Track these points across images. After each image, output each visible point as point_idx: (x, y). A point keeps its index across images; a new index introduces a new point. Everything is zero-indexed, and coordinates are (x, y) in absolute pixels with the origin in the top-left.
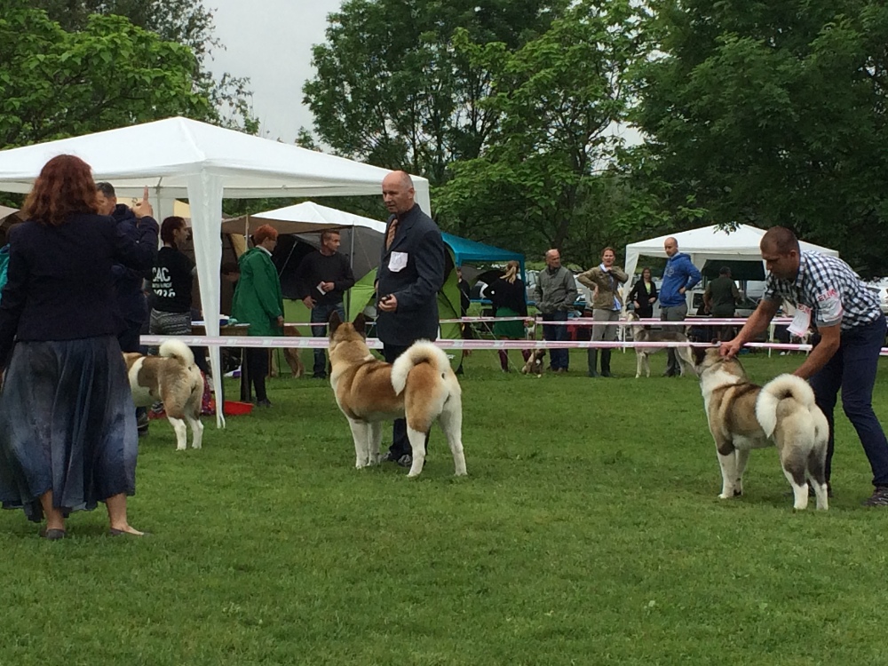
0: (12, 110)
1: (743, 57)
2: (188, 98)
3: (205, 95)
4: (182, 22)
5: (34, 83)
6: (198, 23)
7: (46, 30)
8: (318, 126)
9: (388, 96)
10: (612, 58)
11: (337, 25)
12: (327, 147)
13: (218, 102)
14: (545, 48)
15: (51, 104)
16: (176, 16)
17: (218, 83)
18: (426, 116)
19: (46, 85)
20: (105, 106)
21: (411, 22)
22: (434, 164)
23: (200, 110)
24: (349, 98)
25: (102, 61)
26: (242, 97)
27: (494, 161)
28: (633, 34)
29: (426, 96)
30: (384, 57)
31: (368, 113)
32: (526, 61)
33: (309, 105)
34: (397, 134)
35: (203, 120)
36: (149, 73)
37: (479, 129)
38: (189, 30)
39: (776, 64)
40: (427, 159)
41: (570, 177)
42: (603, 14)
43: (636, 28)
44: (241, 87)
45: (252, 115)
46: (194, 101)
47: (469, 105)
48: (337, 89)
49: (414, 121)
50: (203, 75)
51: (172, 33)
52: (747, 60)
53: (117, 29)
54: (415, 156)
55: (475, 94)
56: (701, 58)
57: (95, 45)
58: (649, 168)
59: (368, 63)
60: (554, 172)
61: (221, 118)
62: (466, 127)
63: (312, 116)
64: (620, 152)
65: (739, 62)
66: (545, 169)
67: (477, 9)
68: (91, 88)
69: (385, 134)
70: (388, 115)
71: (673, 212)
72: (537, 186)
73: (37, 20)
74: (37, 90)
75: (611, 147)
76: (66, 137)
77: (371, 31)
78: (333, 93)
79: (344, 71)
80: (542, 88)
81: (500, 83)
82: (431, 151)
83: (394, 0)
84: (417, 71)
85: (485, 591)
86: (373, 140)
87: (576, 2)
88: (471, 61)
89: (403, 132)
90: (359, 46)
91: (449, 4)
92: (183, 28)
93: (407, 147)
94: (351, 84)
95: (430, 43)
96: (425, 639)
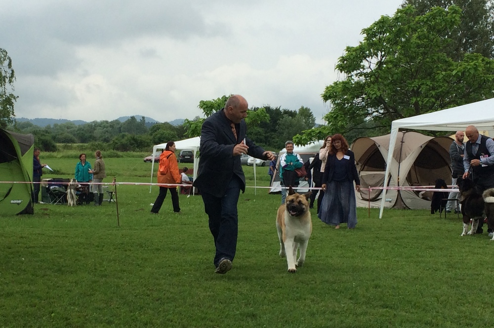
0: (432, 96)
5: (441, 84)
7: (446, 62)
15: (448, 92)
19: (446, 85)
20: (471, 92)
25: (470, 73)
36: (491, 77)
57: (467, 67)
68: (465, 85)
73: (442, 58)
74: (442, 87)
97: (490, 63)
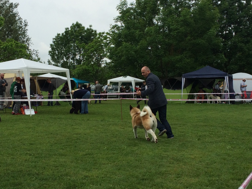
1: (126, 46)
2: (26, 54)
3: (30, 53)
4: (25, 40)
6: (28, 40)
8: (51, 59)
9: (64, 53)
10: (104, 46)
11: (54, 40)
12: (53, 63)
13: (32, 55)
14: (92, 44)
16: (24, 39)
17: (32, 51)
18: (71, 57)
21: (68, 40)
22: (73, 66)
23: (29, 57)
24: (57, 53)
26: (37, 53)
27: (83, 65)
28: (108, 42)
29: (71, 53)
30: (63, 46)
31: (61, 56)
32: (89, 47)
33: (50, 55)
34: (66, 60)
35: (29, 59)
36: (18, 50)
37: (81, 59)
38: (26, 41)
39: (132, 47)
40: (72, 65)
41: (97, 68)
42: (102, 38)
43: (108, 41)
44: (37, 52)
45: (39, 57)
46: (27, 55)
47: (79, 55)
48: (55, 52)
49: (69, 58)
50: (29, 50)
51: (23, 42)
52: (127, 47)
53: (12, 41)
54: (70, 64)
55: (80, 53)
56: (119, 46)
57: (8, 44)
58: (111, 66)
59: (60, 47)
60: (94, 67)
61: (33, 57)
62: (79, 59)
63: (50, 57)
64: (106, 63)
65: (126, 47)
66: (93, 66)
67: (80, 37)
69: (64, 60)
70: (64, 57)
71: (116, 74)
72: (91, 69)
75: (105, 62)
76: (3, 62)
77: (61, 41)
78: (54, 53)
79: (56, 49)
80: (92, 52)
81: (84, 51)
82: (72, 63)
83: (65, 35)
84: (69, 49)
85: (76, 147)
86: (62, 61)
87: (98, 36)
88: (79, 47)
89: (67, 60)
90: (59, 44)
91: (75, 36)
92: (25, 41)
93: (68, 63)
94: (57, 51)
95: (72, 43)
96: (63, 157)
97: (18, 43)
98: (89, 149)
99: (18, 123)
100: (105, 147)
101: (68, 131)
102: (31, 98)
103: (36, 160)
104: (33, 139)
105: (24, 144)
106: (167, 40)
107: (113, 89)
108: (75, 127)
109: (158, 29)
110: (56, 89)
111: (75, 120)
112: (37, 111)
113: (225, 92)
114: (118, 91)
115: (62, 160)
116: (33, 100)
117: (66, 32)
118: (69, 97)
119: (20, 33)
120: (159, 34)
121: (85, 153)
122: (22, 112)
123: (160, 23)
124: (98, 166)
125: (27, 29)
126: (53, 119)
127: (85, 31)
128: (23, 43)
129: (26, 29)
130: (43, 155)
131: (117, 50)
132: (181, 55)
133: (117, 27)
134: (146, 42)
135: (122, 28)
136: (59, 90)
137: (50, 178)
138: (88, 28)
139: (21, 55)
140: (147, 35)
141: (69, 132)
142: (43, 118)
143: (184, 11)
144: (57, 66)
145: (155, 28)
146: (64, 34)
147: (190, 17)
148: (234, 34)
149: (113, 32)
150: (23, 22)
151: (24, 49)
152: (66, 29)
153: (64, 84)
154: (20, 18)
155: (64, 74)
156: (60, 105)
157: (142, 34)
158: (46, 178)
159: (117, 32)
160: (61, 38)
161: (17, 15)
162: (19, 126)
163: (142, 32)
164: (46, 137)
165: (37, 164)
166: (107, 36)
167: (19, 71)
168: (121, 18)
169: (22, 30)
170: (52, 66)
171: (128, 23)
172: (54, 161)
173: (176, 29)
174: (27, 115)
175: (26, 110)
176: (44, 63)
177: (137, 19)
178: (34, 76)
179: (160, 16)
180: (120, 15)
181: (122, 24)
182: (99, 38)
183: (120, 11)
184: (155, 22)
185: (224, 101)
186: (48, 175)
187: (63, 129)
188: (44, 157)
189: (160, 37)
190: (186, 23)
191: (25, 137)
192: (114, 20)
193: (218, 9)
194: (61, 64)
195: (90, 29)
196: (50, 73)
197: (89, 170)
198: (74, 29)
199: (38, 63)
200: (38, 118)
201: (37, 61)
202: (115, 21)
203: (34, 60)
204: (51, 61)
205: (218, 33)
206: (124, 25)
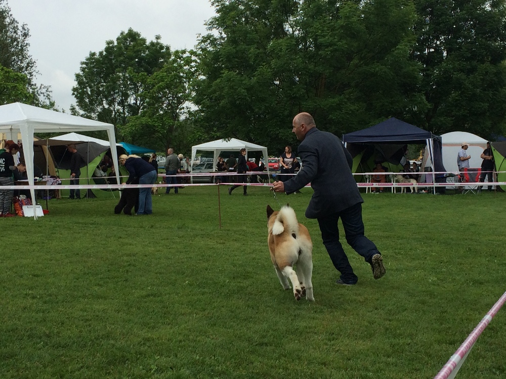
2: (25, 94)
3: (33, 93)
4: (24, 65)
6: (30, 65)
8: (78, 104)
9: (104, 92)
10: (185, 78)
11: (84, 66)
12: (82, 112)
13: (39, 95)
14: (161, 75)
16: (22, 63)
17: (39, 88)
18: (119, 99)
21: (112, 65)
22: (122, 117)
23: (31, 100)
24: (89, 93)
26: (48, 93)
27: (143, 116)
28: (193, 70)
29: (118, 92)
30: (102, 77)
31: (97, 99)
32: (154, 79)
33: (74, 96)
34: (108, 106)
35: (32, 103)
36: (10, 85)
37: (138, 104)
38: (27, 68)
39: (242, 81)
40: (119, 115)
41: (171, 122)
42: (182, 62)
43: (194, 67)
44: (48, 89)
45: (52, 100)
46: (28, 95)
47: (134, 95)
48: (85, 90)
49: (114, 101)
50: (33, 85)
51: (21, 69)
52: (231, 79)
54: (115, 114)
55: (136, 92)
56: (216, 79)
58: (200, 118)
59: (96, 80)
60: (165, 120)
61: (40, 101)
62: (134, 103)
63: (75, 100)
64: (190, 113)
65: (229, 80)
66: (162, 119)
67: (137, 60)
69: (103, 106)
70: (104, 99)
71: (209, 134)
72: (159, 125)
75: (186, 110)
77: (98, 68)
78: (83, 91)
79: (87, 83)
80: (161, 89)
81: (145, 87)
82: (121, 113)
83: (106, 56)
84: (115, 83)
85: (126, 280)
86: (99, 109)
87: (173, 57)
88: (135, 79)
89: (110, 105)
90: (92, 73)
91: (126, 58)
92: (25, 67)
93: (112, 111)
94: (90, 88)
95: (119, 72)
96: (100, 300)
97: (9, 72)
98: (154, 285)
99: (9, 235)
100: (185, 281)
101: (110, 249)
102: (36, 183)
103: (45, 307)
104: (40, 266)
105: (22, 277)
106: (313, 66)
107: (204, 165)
108: (126, 241)
109: (294, 43)
110: (87, 165)
111: (125, 226)
112: (47, 209)
113: (426, 169)
114: (212, 168)
115: (98, 306)
116: (39, 187)
117: (107, 49)
118: (113, 182)
119: (14, 51)
120: (296, 54)
121: (144, 293)
122: (17, 212)
123: (297, 32)
124: (171, 318)
125: (27, 44)
126: (81, 225)
127: (148, 48)
128: (19, 72)
129: (26, 42)
130: (60, 297)
131: (211, 86)
132: (340, 95)
133: (211, 39)
134: (269, 70)
135: (223, 41)
136: (92, 166)
137: (74, 343)
138: (152, 42)
139: (16, 96)
140: (271, 56)
141: (113, 251)
142: (60, 223)
143: (346, 7)
144: (90, 118)
145: (288, 41)
146: (104, 53)
147: (358, 20)
148: (445, 54)
149: (203, 50)
150: (20, 28)
151: (22, 83)
152: (108, 43)
153: (102, 155)
154: (14, 20)
155: (102, 135)
156: (95, 197)
157: (261, 53)
158: (66, 344)
159: (210, 49)
160: (97, 61)
161: (8, 13)
162: (10, 239)
163: (261, 50)
164: (67, 260)
165: (47, 315)
166: (191, 57)
167: (11, 129)
168: (220, 22)
169: (17, 45)
170: (80, 117)
171: (233, 32)
172: (81, 310)
173: (331, 45)
174: (27, 217)
175: (25, 208)
176: (64, 112)
177: (252, 24)
178: (42, 139)
179: (298, 18)
180: (218, 15)
181: (221, 33)
182: (175, 61)
183: (218, 8)
184: (288, 30)
185: (425, 189)
186: (70, 337)
187: (102, 244)
188: (63, 302)
189: (298, 60)
190: (349, 32)
191: (24, 262)
192: (206, 24)
193: (415, 4)
194: (98, 115)
195: (158, 43)
196: (75, 132)
197: (154, 328)
198: (124, 44)
199: (51, 111)
200: (51, 223)
201: (48, 109)
202: (207, 27)
203: (43, 107)
204: (77, 108)
205: (413, 52)
206: (226, 36)
